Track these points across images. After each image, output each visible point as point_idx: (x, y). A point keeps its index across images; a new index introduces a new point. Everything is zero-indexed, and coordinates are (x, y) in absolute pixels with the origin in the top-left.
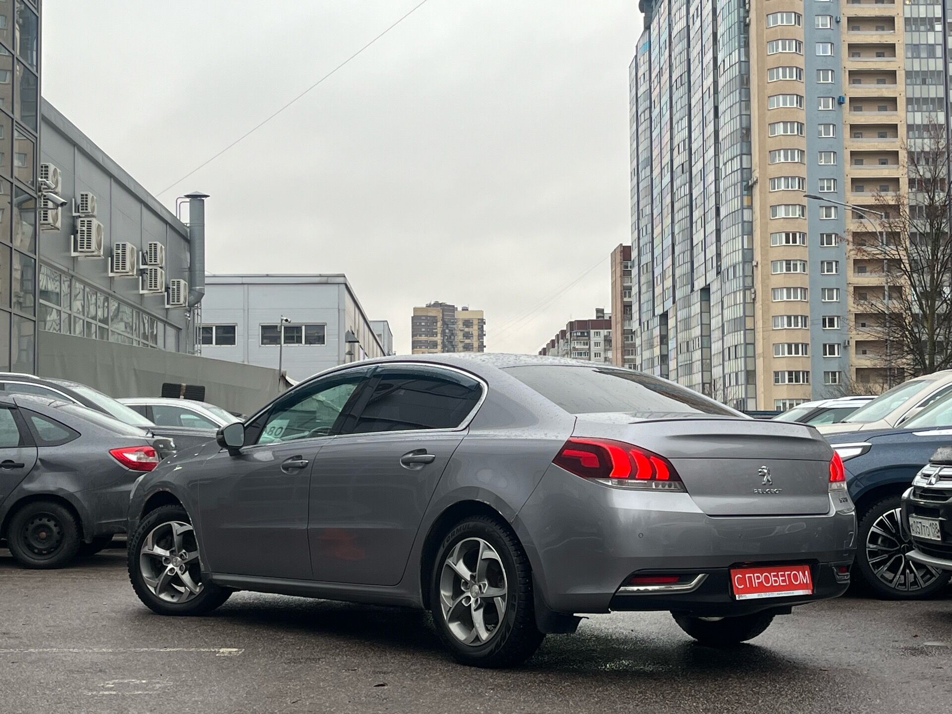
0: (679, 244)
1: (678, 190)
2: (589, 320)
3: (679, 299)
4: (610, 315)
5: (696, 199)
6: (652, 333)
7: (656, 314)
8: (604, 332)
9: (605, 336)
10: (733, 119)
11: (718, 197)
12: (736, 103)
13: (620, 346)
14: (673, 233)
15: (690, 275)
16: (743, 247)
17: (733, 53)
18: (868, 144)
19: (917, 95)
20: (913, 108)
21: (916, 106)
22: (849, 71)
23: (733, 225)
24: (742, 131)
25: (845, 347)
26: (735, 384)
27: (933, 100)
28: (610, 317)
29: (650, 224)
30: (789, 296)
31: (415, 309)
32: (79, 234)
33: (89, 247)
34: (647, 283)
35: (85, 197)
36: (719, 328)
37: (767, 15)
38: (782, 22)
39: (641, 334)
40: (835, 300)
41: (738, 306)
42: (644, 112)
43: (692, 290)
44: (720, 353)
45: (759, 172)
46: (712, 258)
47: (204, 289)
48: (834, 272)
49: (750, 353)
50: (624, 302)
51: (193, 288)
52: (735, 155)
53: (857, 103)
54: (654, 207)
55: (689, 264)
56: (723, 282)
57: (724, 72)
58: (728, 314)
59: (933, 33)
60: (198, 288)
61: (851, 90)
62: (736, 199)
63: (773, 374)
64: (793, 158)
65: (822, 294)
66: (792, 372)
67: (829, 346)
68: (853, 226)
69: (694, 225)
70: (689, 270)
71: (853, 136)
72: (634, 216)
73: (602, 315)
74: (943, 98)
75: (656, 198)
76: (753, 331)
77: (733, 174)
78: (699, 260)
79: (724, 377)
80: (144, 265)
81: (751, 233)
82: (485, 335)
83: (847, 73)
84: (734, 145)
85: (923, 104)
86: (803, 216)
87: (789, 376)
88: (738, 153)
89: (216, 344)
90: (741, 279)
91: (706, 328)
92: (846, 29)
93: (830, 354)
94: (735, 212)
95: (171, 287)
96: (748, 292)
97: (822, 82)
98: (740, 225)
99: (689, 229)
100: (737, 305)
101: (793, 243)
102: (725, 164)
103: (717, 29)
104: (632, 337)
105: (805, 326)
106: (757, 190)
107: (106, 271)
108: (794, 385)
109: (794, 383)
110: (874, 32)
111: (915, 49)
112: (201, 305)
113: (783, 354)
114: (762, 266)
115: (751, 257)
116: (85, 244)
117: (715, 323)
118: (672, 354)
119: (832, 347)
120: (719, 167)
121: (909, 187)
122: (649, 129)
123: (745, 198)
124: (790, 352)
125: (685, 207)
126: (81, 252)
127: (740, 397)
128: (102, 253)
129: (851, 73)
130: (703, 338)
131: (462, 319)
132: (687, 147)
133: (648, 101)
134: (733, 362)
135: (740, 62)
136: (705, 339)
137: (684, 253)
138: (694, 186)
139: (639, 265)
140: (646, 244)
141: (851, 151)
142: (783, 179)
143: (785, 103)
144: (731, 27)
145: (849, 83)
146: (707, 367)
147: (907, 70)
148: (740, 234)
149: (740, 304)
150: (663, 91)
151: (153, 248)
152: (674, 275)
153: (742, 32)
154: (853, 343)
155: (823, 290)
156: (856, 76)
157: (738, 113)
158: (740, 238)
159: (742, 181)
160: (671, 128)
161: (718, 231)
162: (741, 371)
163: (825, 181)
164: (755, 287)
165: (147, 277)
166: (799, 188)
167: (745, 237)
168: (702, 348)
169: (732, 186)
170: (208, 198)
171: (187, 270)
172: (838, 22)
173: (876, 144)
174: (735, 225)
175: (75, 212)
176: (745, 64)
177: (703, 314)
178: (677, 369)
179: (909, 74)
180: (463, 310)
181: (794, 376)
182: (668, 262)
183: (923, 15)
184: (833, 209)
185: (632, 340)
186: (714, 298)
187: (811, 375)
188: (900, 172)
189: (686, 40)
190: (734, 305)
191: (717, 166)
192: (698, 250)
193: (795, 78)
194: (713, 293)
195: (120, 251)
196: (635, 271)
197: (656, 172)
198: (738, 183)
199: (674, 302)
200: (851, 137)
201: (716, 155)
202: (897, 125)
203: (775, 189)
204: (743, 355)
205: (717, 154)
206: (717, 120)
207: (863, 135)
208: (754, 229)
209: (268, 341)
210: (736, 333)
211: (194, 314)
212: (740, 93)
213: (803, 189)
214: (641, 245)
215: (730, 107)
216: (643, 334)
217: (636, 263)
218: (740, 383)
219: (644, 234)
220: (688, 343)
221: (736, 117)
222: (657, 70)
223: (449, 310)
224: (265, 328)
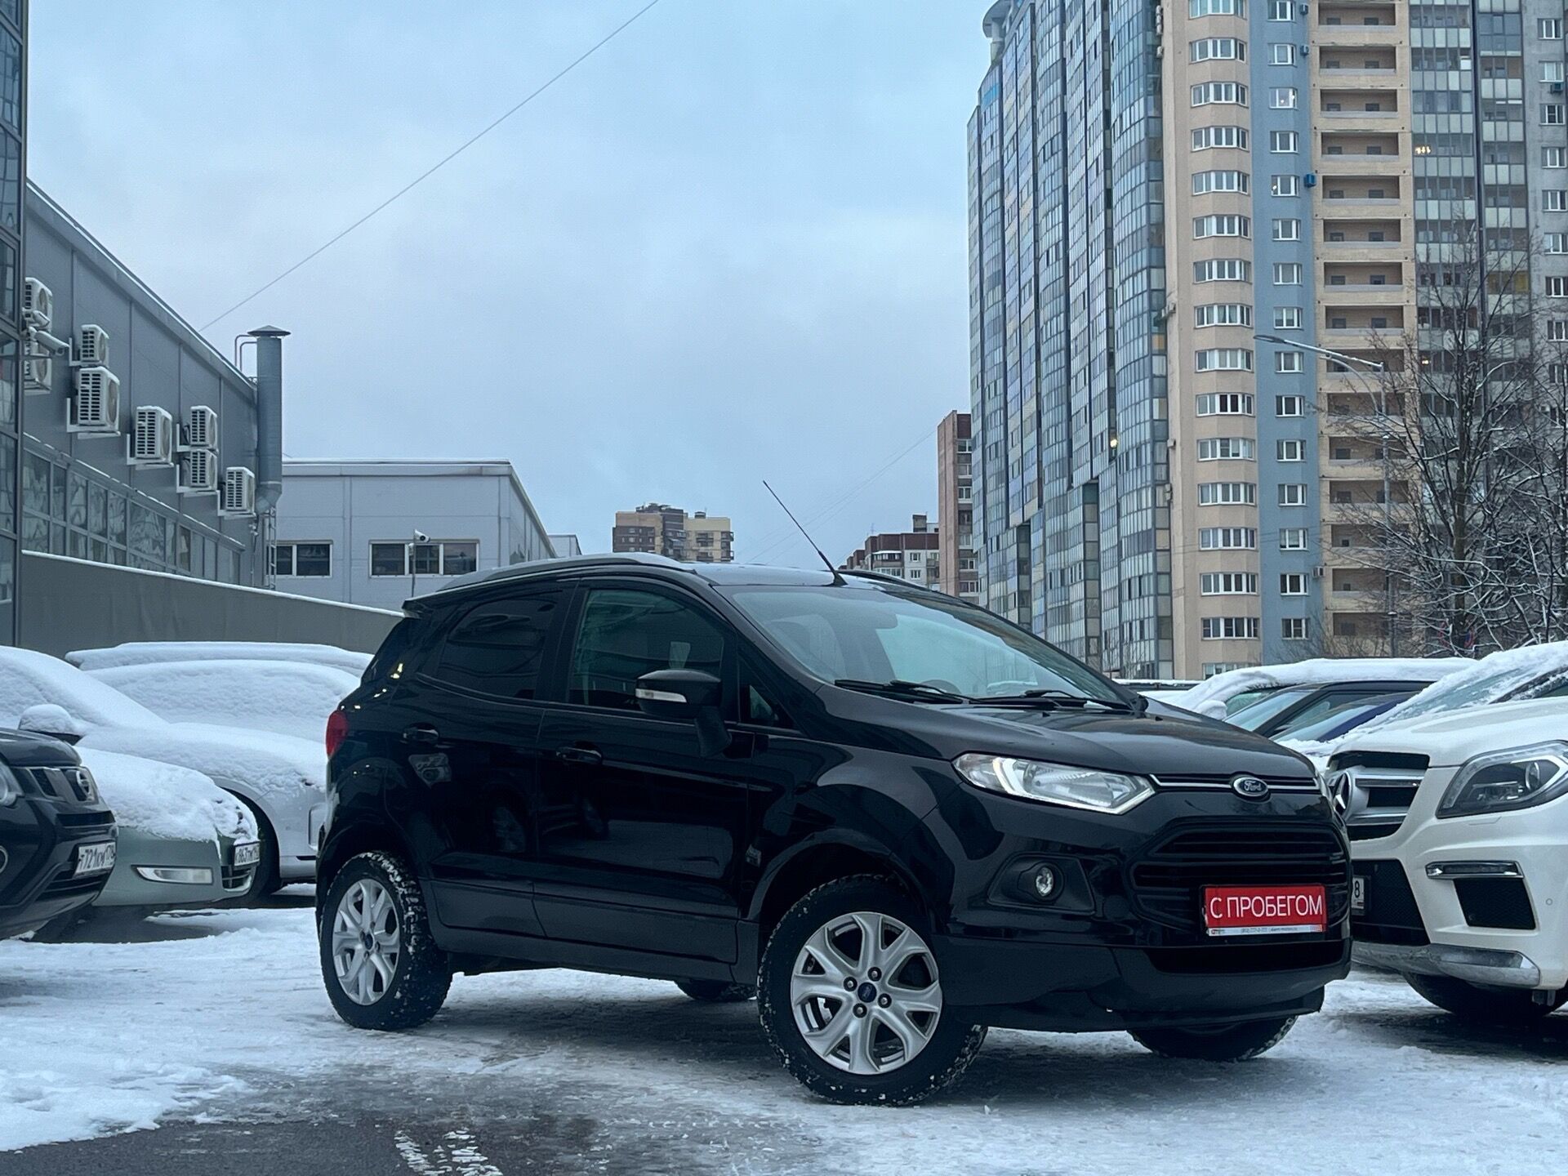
0: (1048, 411)
1: (1046, 323)
2: (902, 534)
3: (1050, 501)
4: (937, 527)
5: (1076, 339)
6: (1005, 557)
7: (1011, 525)
8: (925, 554)
9: (928, 560)
10: (1136, 209)
11: (1111, 336)
12: (1141, 184)
13: (953, 576)
14: (1038, 395)
15: (1066, 461)
16: (1152, 416)
17: (1136, 103)
18: (1353, 251)
19: (1432, 172)
20: (1425, 194)
21: (1429, 191)
22: (1322, 134)
23: (1135, 382)
24: (1149, 229)
25: (1316, 580)
26: (1138, 639)
27: (1457, 180)
28: (936, 530)
29: (1002, 379)
30: (1226, 498)
31: (619, 516)
32: (80, 397)
33: (96, 417)
34: (998, 474)
35: (90, 335)
36: (1114, 547)
37: (1191, 43)
38: (1215, 54)
39: (988, 556)
40: (1300, 503)
41: (1144, 512)
42: (992, 197)
43: (1070, 487)
44: (1115, 588)
45: (1178, 297)
46: (1102, 434)
47: (280, 486)
48: (1299, 458)
49: (1163, 589)
50: (959, 504)
51: (262, 483)
52: (1139, 268)
53: (1335, 187)
54: (1008, 351)
55: (1065, 444)
56: (1118, 472)
57: (1122, 133)
58: (1130, 525)
59: (1457, 73)
60: (270, 482)
61: (1325, 164)
62: (1141, 340)
63: (1200, 624)
64: (1232, 274)
65: (1280, 493)
66: (1231, 620)
67: (1291, 577)
68: (1331, 384)
69: (1073, 382)
70: (1065, 454)
71: (1329, 236)
72: (975, 366)
73: (923, 526)
74: (1473, 178)
75: (1011, 337)
76: (1167, 553)
77: (1136, 299)
78: (1081, 439)
79: (1121, 627)
80: (184, 442)
81: (1164, 395)
82: (733, 558)
83: (1319, 137)
84: (1137, 252)
85: (1441, 188)
86: (1248, 366)
87: (1226, 625)
88: (1145, 265)
89: (299, 574)
90: (1149, 469)
91: (1092, 547)
92: (1318, 66)
93: (1291, 591)
94: (1138, 360)
95: (228, 481)
96: (1160, 490)
97: (1278, 151)
98: (1147, 381)
99: (1064, 388)
100: (1142, 510)
101: (1232, 411)
102: (1122, 283)
103: (1110, 65)
104: (971, 562)
105: (1252, 545)
106: (1173, 325)
107: (123, 454)
108: (1234, 640)
109: (1234, 637)
110: (1362, 71)
111: (1427, 100)
112: (274, 512)
113: (1217, 589)
114: (1182, 449)
115: (1165, 434)
116: (90, 413)
117: (1107, 541)
118: (1037, 590)
119: (1295, 580)
120: (1112, 288)
121: (1419, 322)
122: (1000, 225)
123: (1156, 338)
124: (1227, 588)
125: (1059, 351)
126: (81, 425)
127: (1147, 660)
128: (117, 427)
129: (1325, 137)
130: (1088, 563)
131: (696, 532)
132: (1061, 255)
133: (999, 180)
134: (1136, 603)
135: (1147, 118)
136: (1091, 567)
137: (1056, 426)
138: (1072, 318)
139: (984, 444)
140: (995, 412)
141: (1325, 263)
142: (1216, 308)
143: (1219, 185)
144: (1133, 62)
145: (1323, 153)
146: (1093, 610)
147: (1416, 131)
148: (1147, 395)
149: (1146, 509)
150: (1023, 163)
151: (198, 418)
152: (1040, 463)
153: (1151, 70)
154: (1328, 573)
155: (1281, 486)
156: (1333, 143)
157: (1143, 201)
158: (1147, 402)
159: (1151, 310)
160: (1036, 226)
161: (1112, 390)
162: (1149, 618)
163: (1284, 311)
164: (1171, 481)
165: (188, 467)
166: (1242, 321)
167: (1156, 401)
168: (1085, 580)
169: (1134, 317)
170: (287, 336)
171: (253, 454)
172: (1304, 55)
173: (1366, 251)
174: (1139, 381)
175: (73, 360)
176: (1155, 119)
177: (1087, 525)
178: (1046, 613)
179: (1418, 139)
180: (696, 516)
181: (1233, 627)
182: (1031, 440)
183: (1441, 44)
184: (1296, 357)
185: (972, 567)
186: (1106, 501)
187: (1261, 622)
188: (1405, 296)
189: (1059, 81)
190: (1138, 510)
191: (1110, 286)
192: (1079, 421)
193: (1235, 145)
194: (1103, 491)
195: (145, 424)
196: (977, 455)
197: (1012, 294)
198: (1143, 313)
199: (1040, 506)
200: (1325, 240)
201: (1109, 268)
202: (1399, 221)
203: (1203, 323)
204: (1152, 592)
205: (1109, 266)
206: (1109, 211)
207: (1345, 236)
208: (1169, 389)
209: (384, 569)
210: (1141, 556)
211: (263, 524)
212: (1147, 168)
213: (1248, 324)
214: (987, 413)
215: (1132, 190)
216: (990, 558)
217: (979, 441)
218: (1146, 637)
219: (992, 395)
220: (1062, 571)
221: (1141, 207)
222: (1013, 129)
223: (673, 517)
224: (378, 548)
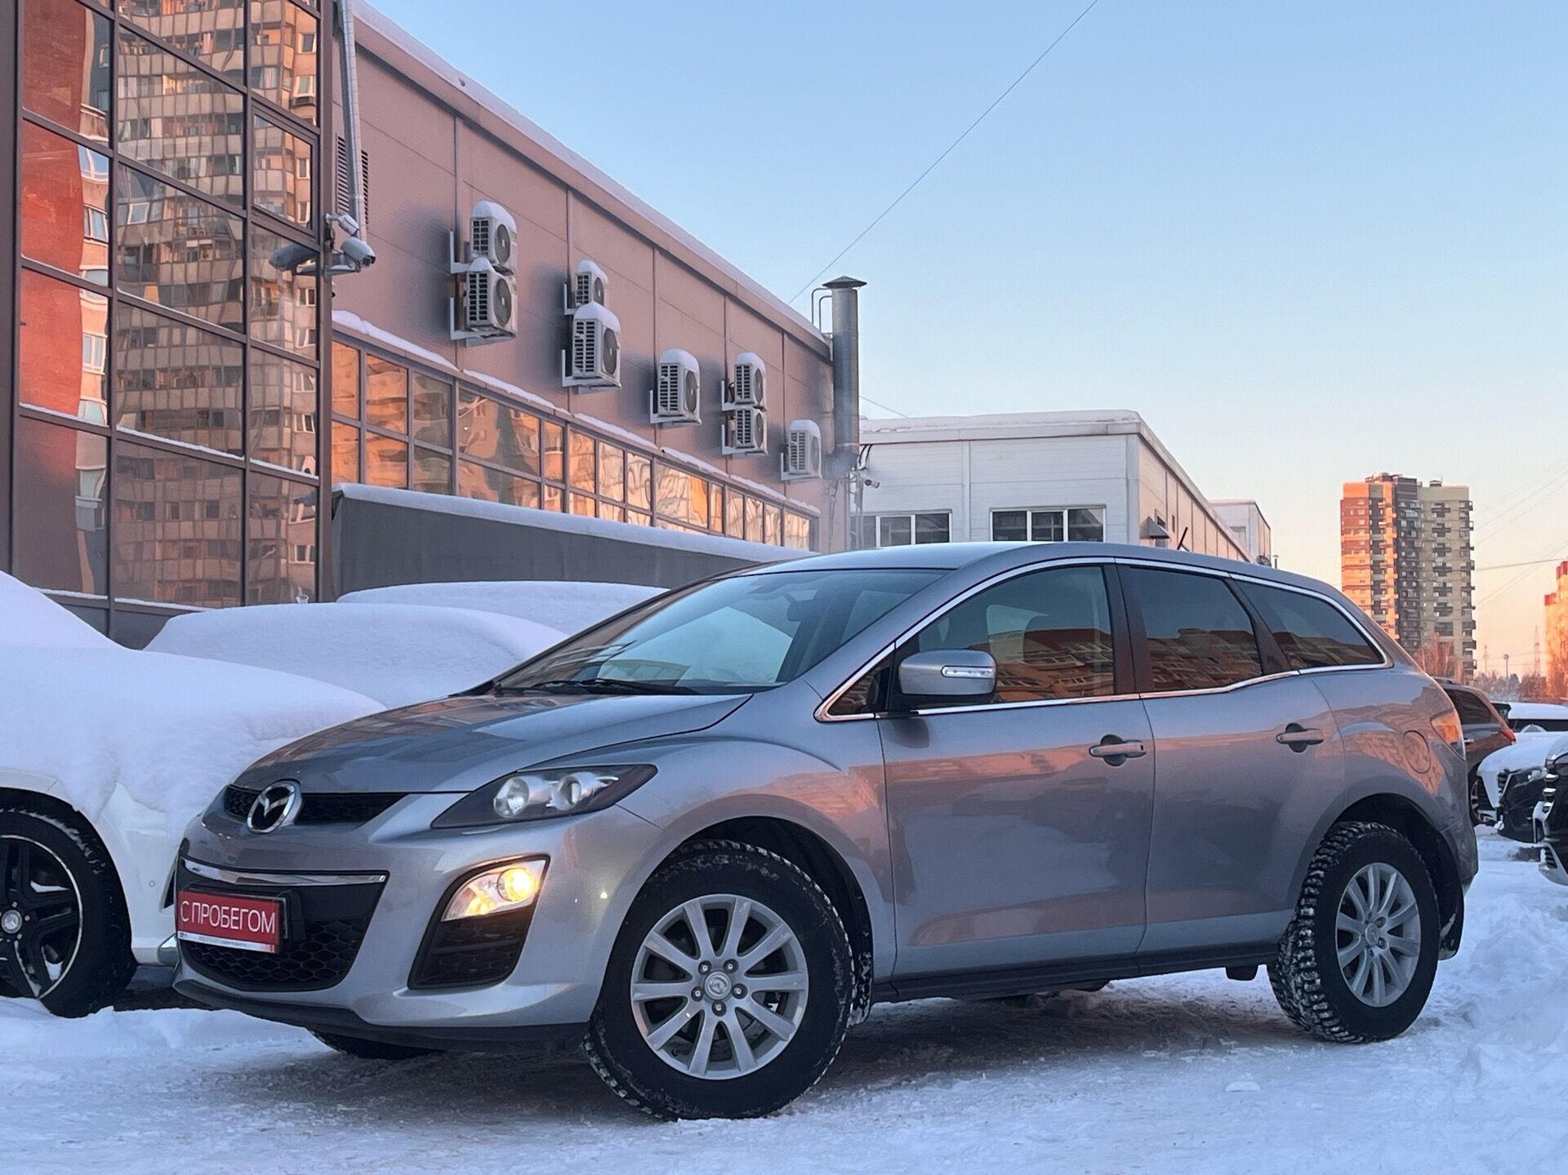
31: (1347, 488)
32: (574, 347)
33: (592, 368)
51: (838, 445)
60: (847, 445)
80: (733, 400)
82: (1472, 529)
95: (790, 442)
107: (643, 412)
116: (585, 364)
126: (582, 378)
128: (618, 381)
131: (1432, 502)
151: (743, 373)
165: (738, 425)
170: (863, 287)
171: (831, 415)
175: (570, 307)
180: (1431, 485)
195: (668, 379)
209: (1005, 534)
211: (844, 490)
223: (1405, 488)
224: (999, 517)
